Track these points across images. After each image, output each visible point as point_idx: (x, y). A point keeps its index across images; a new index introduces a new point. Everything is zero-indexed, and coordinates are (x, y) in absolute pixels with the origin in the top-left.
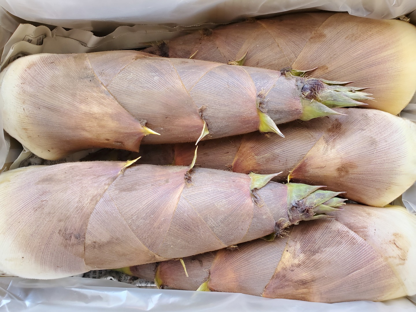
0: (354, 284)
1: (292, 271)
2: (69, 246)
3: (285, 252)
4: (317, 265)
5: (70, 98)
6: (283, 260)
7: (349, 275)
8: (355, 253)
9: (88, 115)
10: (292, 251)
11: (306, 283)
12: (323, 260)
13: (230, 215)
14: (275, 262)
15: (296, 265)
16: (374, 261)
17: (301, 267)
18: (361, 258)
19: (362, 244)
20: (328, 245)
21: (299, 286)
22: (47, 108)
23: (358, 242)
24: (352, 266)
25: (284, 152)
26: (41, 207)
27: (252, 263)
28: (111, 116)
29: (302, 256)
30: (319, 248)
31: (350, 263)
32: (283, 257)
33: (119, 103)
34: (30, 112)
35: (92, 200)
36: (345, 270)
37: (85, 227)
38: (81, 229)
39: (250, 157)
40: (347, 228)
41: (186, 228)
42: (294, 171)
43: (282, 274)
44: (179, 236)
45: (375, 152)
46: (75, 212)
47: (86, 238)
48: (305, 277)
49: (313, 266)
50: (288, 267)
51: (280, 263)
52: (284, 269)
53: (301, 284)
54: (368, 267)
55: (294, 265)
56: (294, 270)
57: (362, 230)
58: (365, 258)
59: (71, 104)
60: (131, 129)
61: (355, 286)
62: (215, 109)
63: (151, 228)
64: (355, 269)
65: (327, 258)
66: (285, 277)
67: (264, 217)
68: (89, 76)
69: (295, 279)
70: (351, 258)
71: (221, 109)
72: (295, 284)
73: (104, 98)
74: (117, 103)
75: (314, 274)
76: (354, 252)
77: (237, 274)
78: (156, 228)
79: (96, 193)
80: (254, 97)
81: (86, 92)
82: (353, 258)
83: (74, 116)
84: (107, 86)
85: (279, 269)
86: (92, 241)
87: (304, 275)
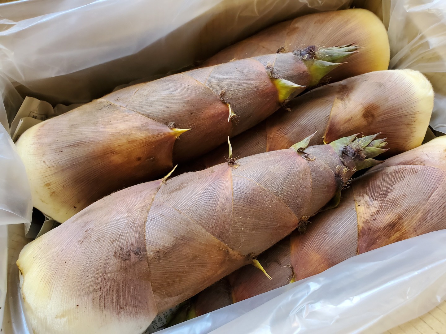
0: (440, 205)
1: (374, 220)
2: (130, 268)
3: (358, 207)
4: (395, 203)
5: (93, 127)
6: (359, 215)
7: (430, 199)
8: (423, 179)
9: (115, 135)
10: (363, 204)
11: (394, 225)
12: (397, 197)
13: (288, 175)
14: (353, 220)
15: (375, 213)
16: (443, 177)
17: (381, 212)
18: (431, 179)
19: (423, 169)
20: (394, 183)
21: (389, 233)
22: (71, 146)
23: (419, 170)
24: (427, 189)
25: (309, 120)
26: (87, 236)
27: (331, 233)
28: (139, 128)
29: (376, 204)
30: (387, 189)
31: (424, 188)
32: (358, 212)
33: (143, 115)
34: (52, 161)
35: (142, 211)
36: (424, 195)
37: (142, 239)
38: (139, 242)
39: (281, 139)
40: (402, 166)
41: (250, 201)
42: (326, 135)
43: (366, 228)
44: (246, 212)
45: (386, 90)
46: (127, 227)
47: (147, 250)
48: (390, 219)
49: (392, 206)
50: (369, 219)
51: (359, 218)
52: (366, 222)
53: (391, 229)
54: (442, 185)
55: (374, 214)
56: (375, 219)
57: (415, 160)
58: (434, 178)
59: (95, 131)
60: (161, 135)
61: (441, 207)
62: (234, 90)
63: (215, 214)
64: (432, 191)
65: (400, 193)
66: (371, 229)
67: (321, 169)
68: (106, 106)
69: (382, 226)
70: (422, 183)
71: (239, 89)
72: (384, 232)
73: (126, 116)
74: (141, 115)
75: (397, 212)
76: (421, 178)
77: (321, 252)
78: (219, 211)
79: (144, 204)
80: (264, 71)
81: (107, 116)
82: (424, 183)
83: (101, 141)
84: (127, 106)
85: (361, 225)
86: (155, 252)
87: (387, 218)
